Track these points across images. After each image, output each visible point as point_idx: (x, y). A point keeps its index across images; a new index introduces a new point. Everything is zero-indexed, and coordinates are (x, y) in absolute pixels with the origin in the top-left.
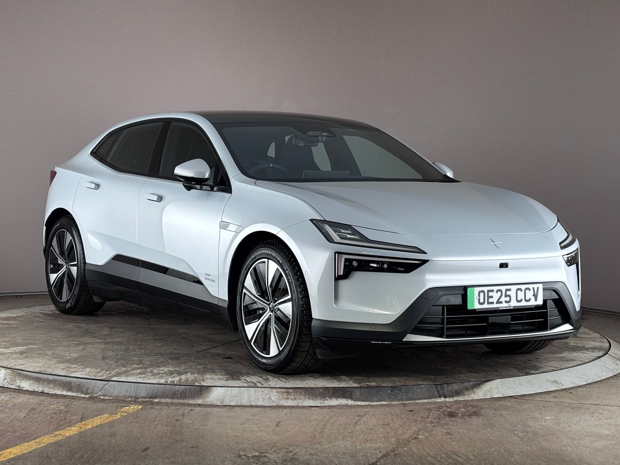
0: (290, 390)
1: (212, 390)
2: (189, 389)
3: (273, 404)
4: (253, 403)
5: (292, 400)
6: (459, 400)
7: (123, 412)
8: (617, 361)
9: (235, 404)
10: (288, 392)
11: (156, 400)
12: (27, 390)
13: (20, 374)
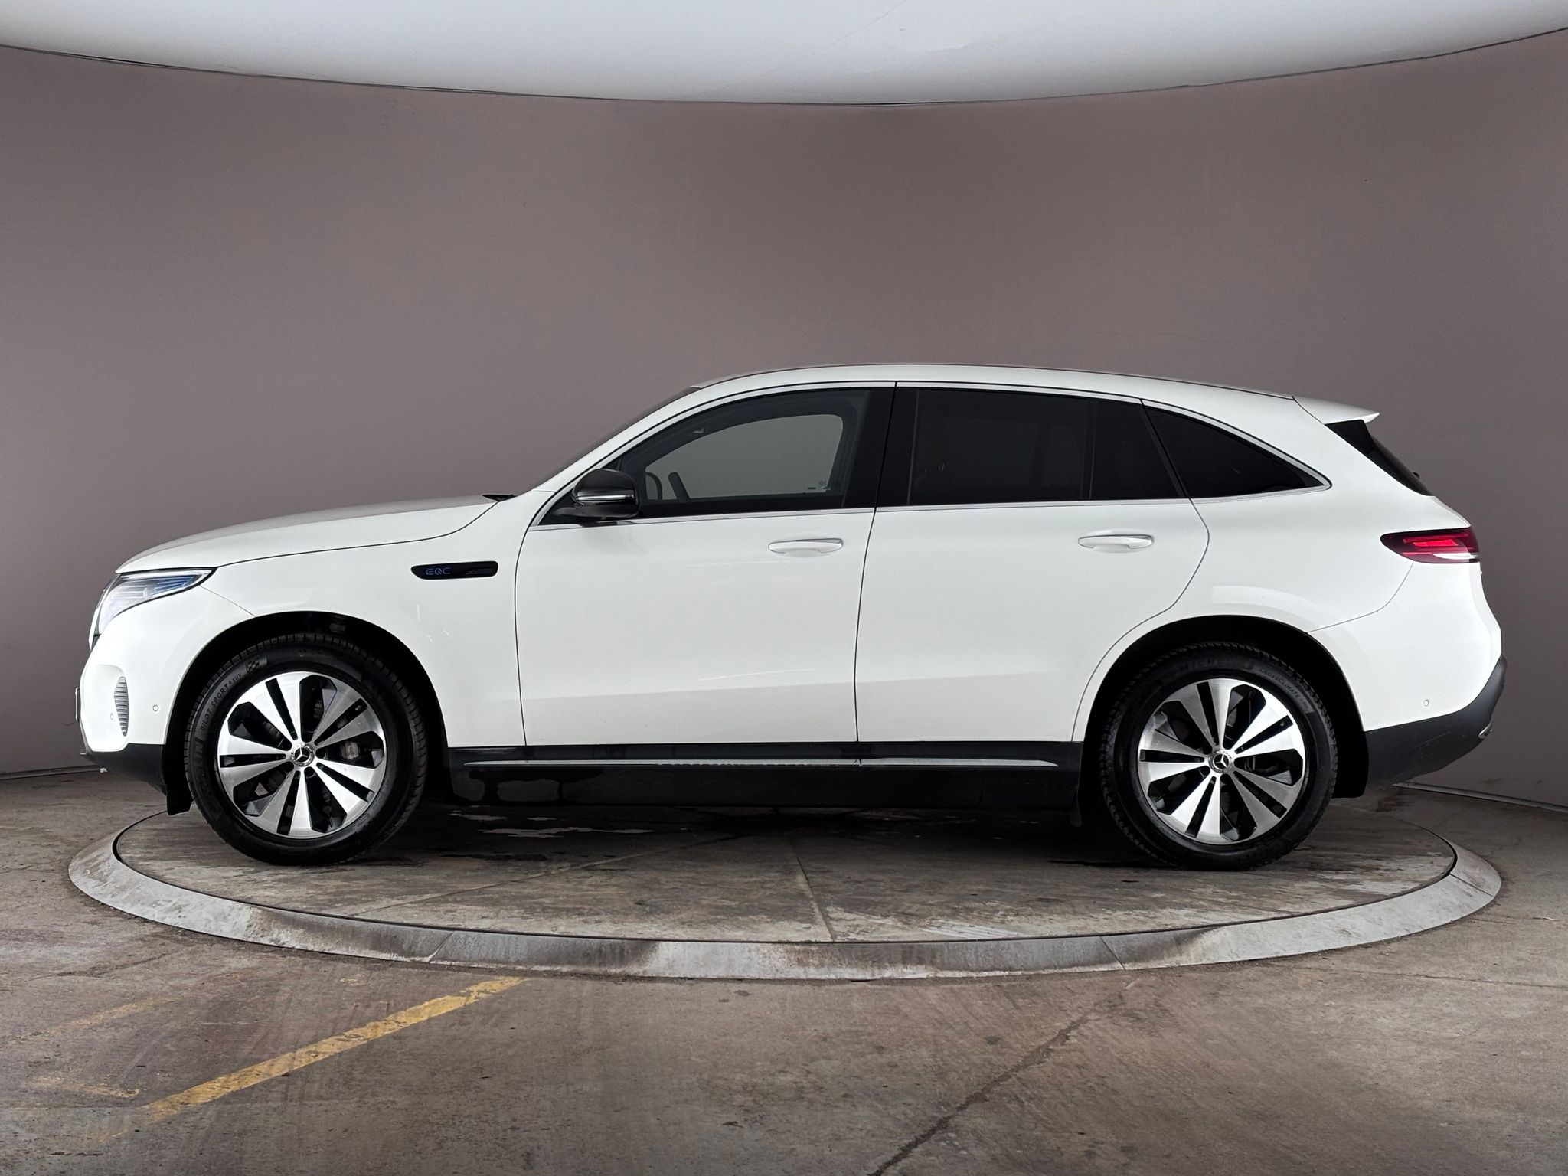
0: (813, 948)
1: (656, 948)
2: (611, 945)
3: (779, 976)
4: (737, 974)
5: (816, 967)
6: (1150, 967)
7: (483, 992)
8: (1468, 888)
9: (703, 976)
10: (806, 952)
11: (547, 968)
12: (293, 948)
13: (278, 915)
